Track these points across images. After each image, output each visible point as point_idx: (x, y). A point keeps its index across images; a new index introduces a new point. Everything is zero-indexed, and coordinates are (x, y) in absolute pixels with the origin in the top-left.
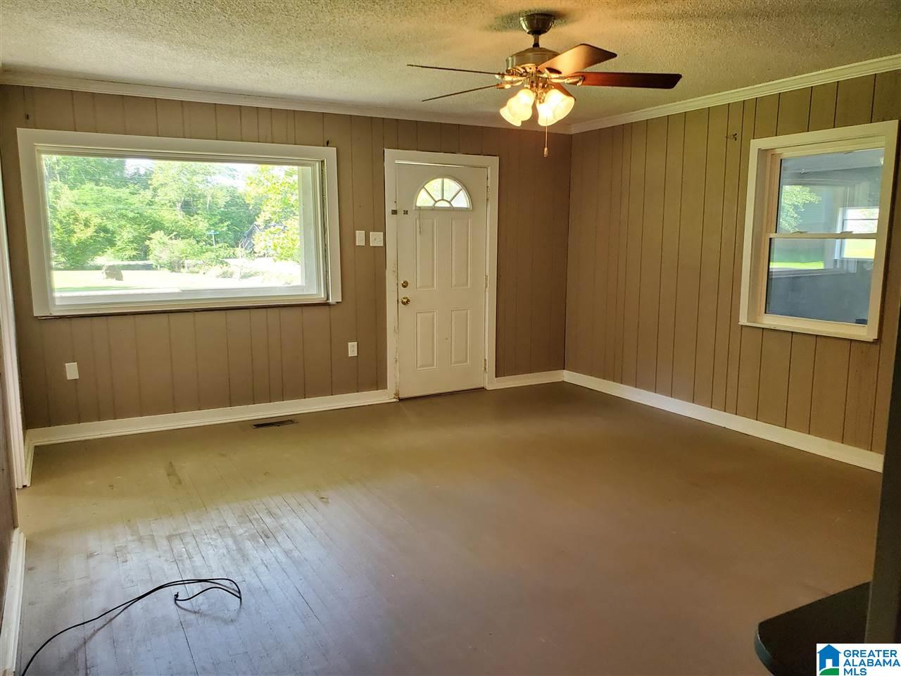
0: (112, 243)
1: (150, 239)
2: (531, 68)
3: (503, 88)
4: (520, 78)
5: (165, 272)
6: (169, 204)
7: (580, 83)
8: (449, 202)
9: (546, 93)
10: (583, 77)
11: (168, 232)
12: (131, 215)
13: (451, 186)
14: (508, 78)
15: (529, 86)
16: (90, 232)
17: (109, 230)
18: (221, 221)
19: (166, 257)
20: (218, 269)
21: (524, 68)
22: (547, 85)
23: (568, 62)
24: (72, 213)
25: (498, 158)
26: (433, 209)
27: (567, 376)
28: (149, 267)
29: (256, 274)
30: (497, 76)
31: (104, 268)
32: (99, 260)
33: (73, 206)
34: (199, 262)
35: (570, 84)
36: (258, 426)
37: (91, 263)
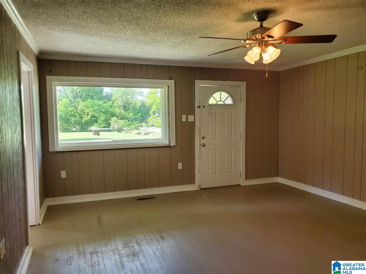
0: (97, 122)
1: (111, 120)
2: (259, 37)
3: (246, 47)
4: (254, 42)
5: (116, 133)
6: (118, 107)
7: (283, 43)
8: (224, 102)
9: (267, 48)
10: (285, 39)
11: (117, 117)
12: (104, 111)
13: (224, 95)
14: (248, 42)
15: (258, 45)
16: (89, 117)
17: (96, 116)
18: (138, 113)
19: (116, 127)
20: (136, 131)
21: (255, 37)
22: (267, 44)
23: (277, 32)
24: (83, 110)
25: (246, 82)
26: (216, 105)
27: (279, 180)
28: (110, 131)
29: (150, 133)
30: (242, 41)
31: (93, 131)
32: (93, 128)
33: (83, 108)
34: (129, 129)
35: (279, 43)
36: (139, 199)
37: (89, 129)
